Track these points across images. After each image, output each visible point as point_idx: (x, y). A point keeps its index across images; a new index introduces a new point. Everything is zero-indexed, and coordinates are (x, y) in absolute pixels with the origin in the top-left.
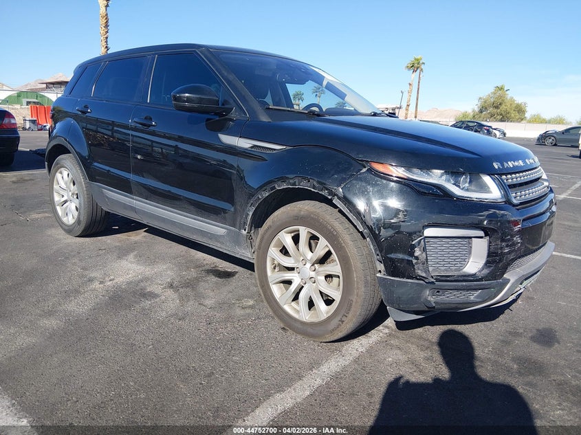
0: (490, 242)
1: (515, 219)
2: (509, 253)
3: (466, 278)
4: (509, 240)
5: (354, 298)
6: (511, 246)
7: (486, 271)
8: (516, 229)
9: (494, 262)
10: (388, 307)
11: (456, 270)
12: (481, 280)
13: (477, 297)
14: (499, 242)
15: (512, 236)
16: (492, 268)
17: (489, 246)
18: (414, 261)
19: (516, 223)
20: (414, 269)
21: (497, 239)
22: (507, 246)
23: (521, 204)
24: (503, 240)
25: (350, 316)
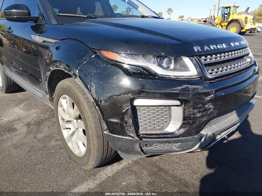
0: (184, 110)
1: (206, 91)
2: (202, 117)
3: (166, 136)
4: (200, 108)
5: (92, 146)
6: (202, 111)
7: (182, 131)
8: (208, 98)
9: (188, 124)
10: (118, 152)
11: (159, 130)
12: (178, 136)
13: (177, 147)
14: (191, 110)
15: (204, 104)
16: (187, 128)
17: (184, 113)
18: (125, 125)
19: (207, 94)
20: (125, 130)
21: (190, 107)
22: (199, 112)
23: (216, 78)
24: (194, 108)
25: (92, 157)
